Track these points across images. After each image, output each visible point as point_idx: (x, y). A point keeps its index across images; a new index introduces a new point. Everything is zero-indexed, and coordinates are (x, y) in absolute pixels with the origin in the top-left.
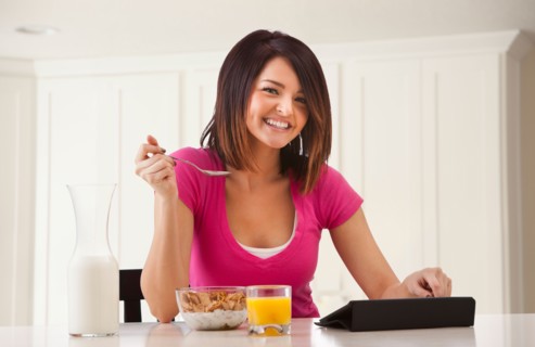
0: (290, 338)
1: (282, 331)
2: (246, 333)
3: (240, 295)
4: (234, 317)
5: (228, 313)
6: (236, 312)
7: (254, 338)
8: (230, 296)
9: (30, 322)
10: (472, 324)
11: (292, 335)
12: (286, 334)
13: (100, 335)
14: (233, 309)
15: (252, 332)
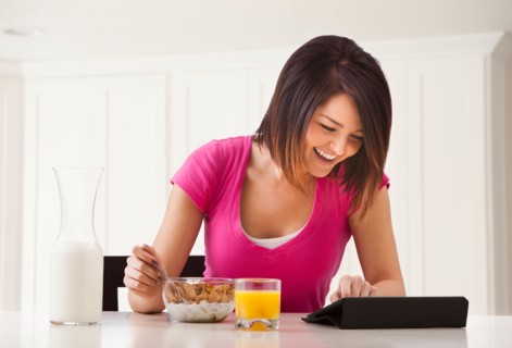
0: (278, 333)
1: (270, 326)
2: (233, 326)
3: (226, 287)
4: (221, 309)
5: (214, 305)
6: (222, 304)
7: (241, 332)
8: (216, 287)
9: (18, 307)
10: (465, 326)
11: (280, 330)
12: (274, 329)
13: (82, 324)
14: (219, 302)
15: (240, 325)
